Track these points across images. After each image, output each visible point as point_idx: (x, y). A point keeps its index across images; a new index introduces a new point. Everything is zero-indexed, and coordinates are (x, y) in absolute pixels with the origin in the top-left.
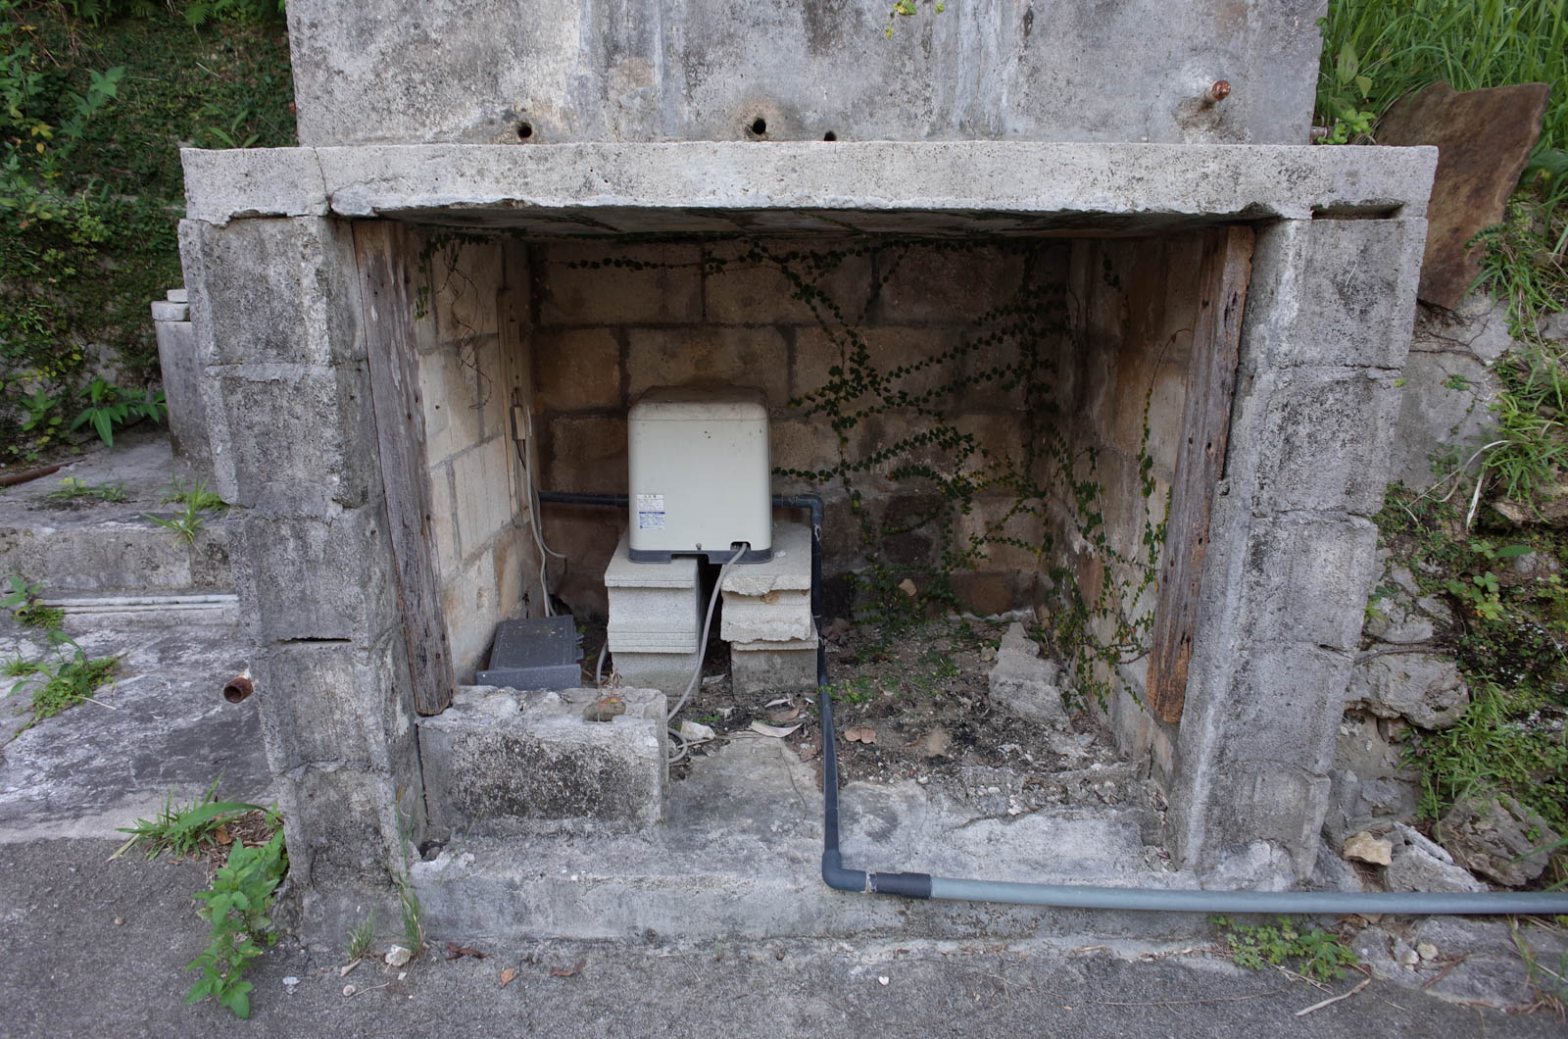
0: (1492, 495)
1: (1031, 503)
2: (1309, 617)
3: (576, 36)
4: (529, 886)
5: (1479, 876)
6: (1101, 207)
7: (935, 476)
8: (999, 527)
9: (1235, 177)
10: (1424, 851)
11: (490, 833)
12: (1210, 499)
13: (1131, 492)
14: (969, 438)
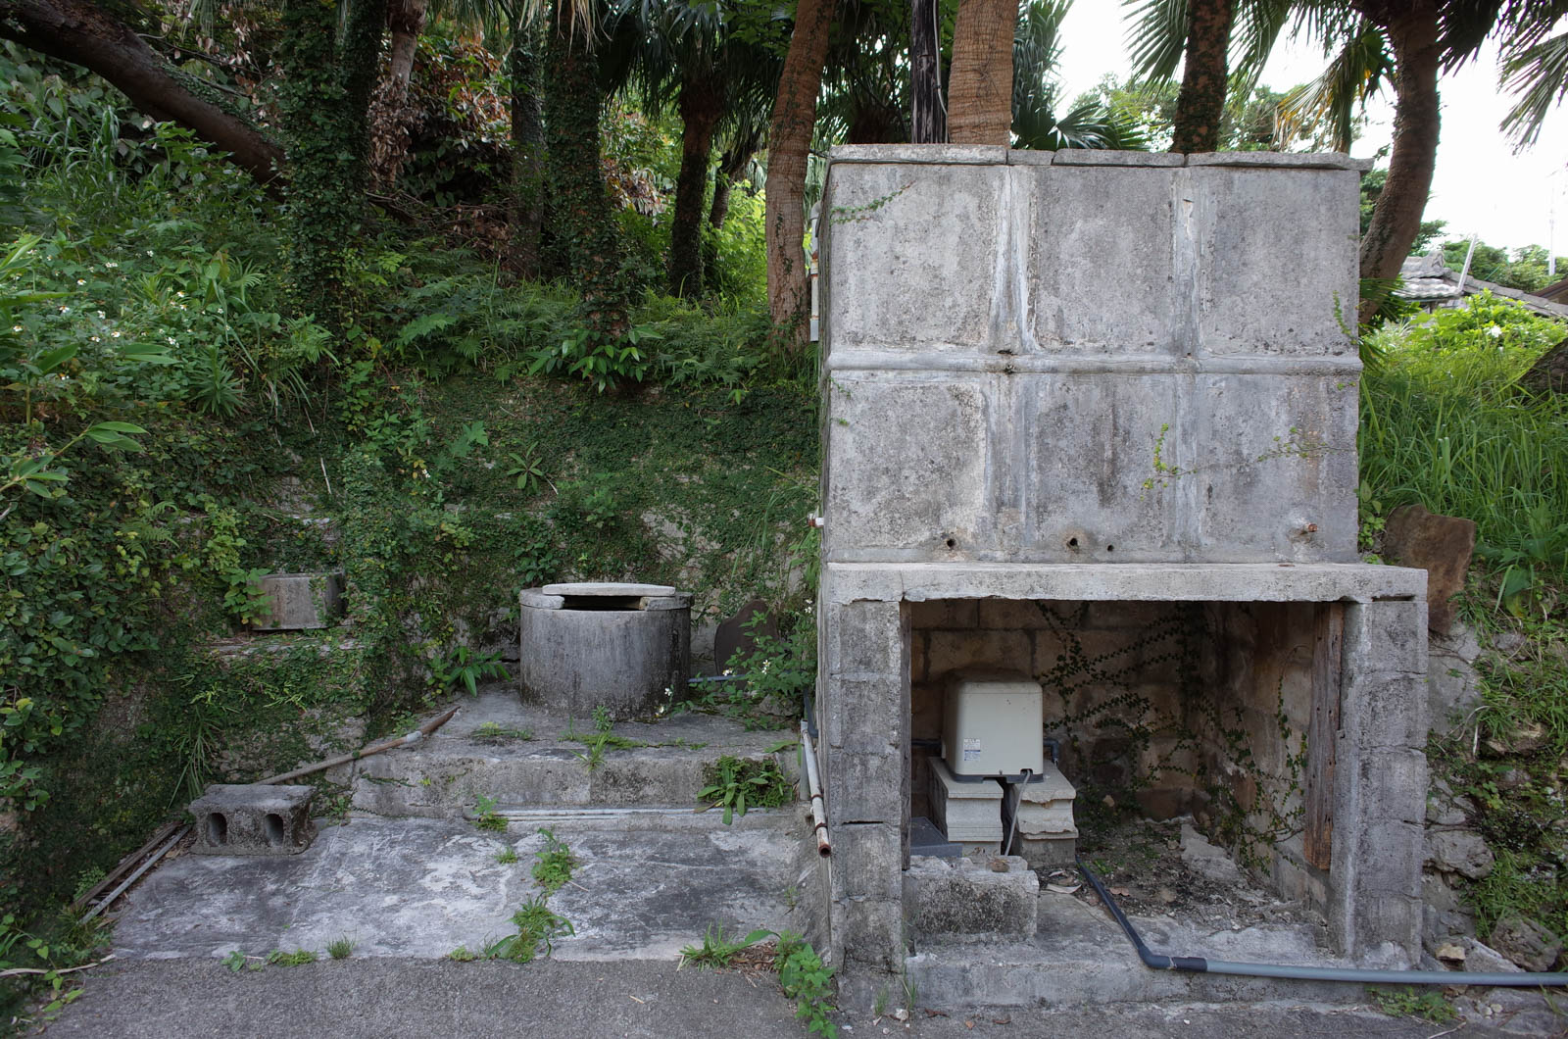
0: (1485, 737)
1: (1188, 742)
2: (1395, 805)
3: (982, 497)
4: (975, 970)
5: (1520, 966)
6: (1272, 599)
7: (1125, 725)
8: (1168, 759)
9: (1335, 584)
10: (1481, 949)
11: (938, 943)
12: (1334, 740)
13: (1273, 736)
14: (1146, 700)
